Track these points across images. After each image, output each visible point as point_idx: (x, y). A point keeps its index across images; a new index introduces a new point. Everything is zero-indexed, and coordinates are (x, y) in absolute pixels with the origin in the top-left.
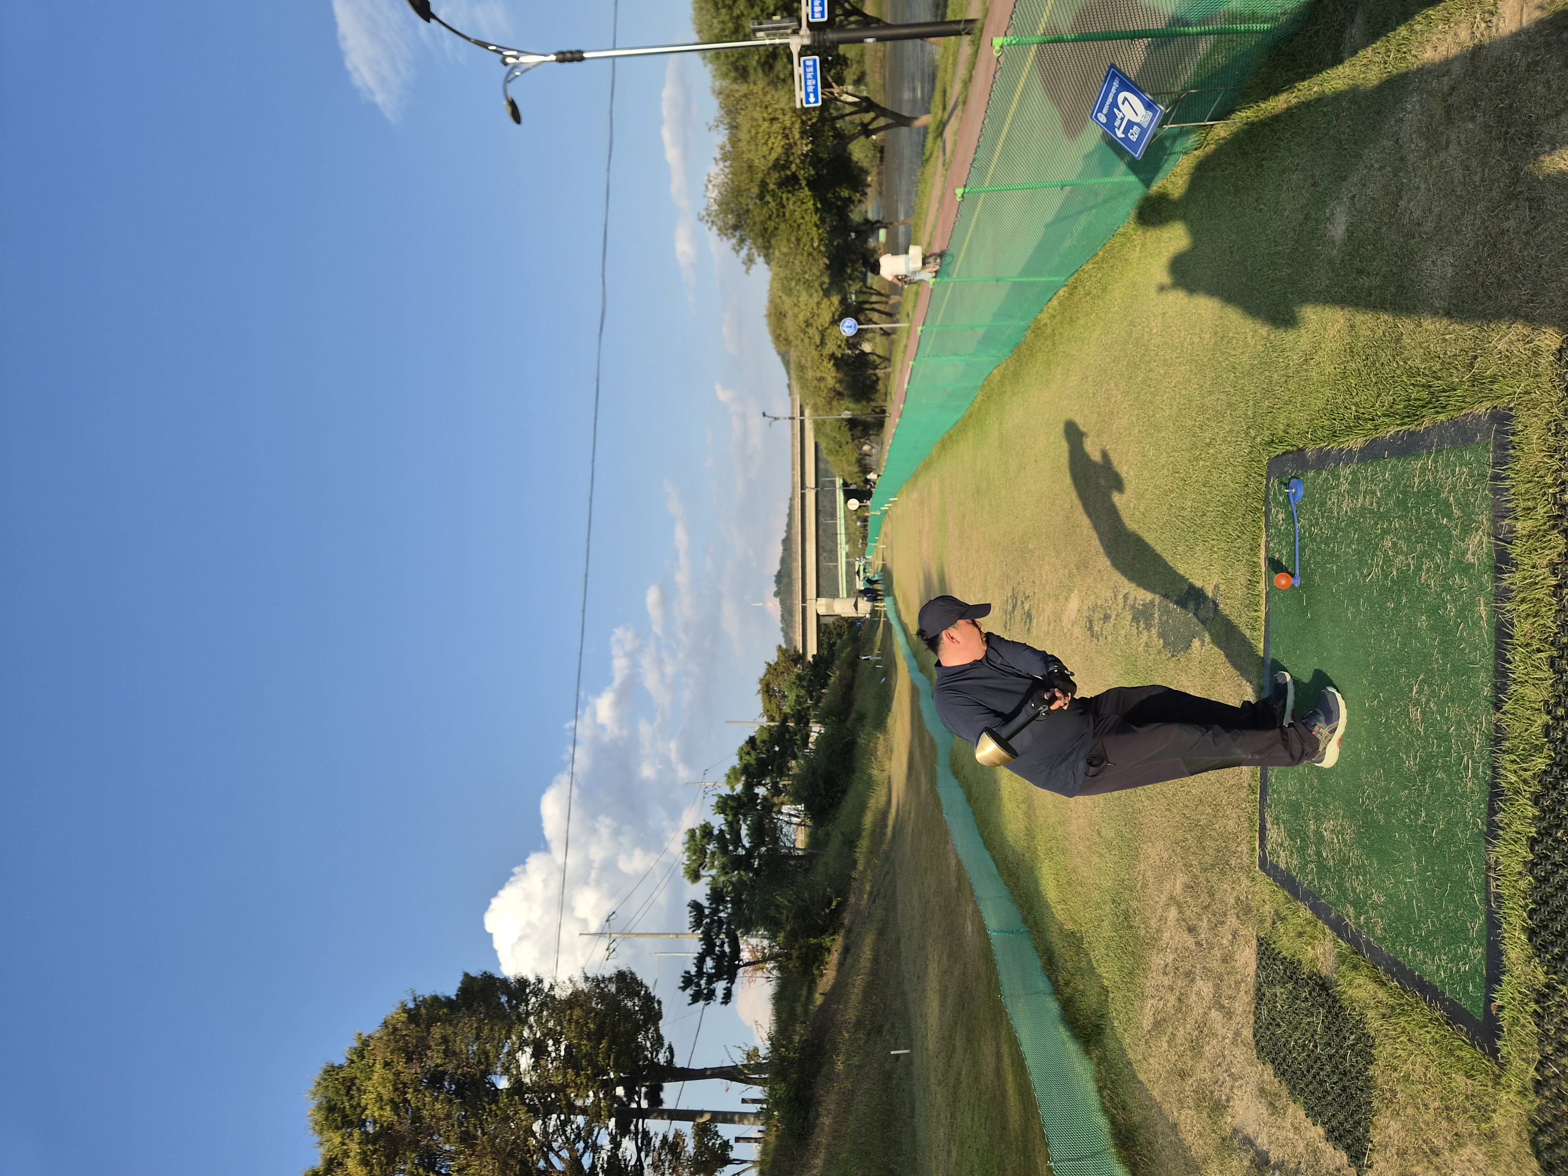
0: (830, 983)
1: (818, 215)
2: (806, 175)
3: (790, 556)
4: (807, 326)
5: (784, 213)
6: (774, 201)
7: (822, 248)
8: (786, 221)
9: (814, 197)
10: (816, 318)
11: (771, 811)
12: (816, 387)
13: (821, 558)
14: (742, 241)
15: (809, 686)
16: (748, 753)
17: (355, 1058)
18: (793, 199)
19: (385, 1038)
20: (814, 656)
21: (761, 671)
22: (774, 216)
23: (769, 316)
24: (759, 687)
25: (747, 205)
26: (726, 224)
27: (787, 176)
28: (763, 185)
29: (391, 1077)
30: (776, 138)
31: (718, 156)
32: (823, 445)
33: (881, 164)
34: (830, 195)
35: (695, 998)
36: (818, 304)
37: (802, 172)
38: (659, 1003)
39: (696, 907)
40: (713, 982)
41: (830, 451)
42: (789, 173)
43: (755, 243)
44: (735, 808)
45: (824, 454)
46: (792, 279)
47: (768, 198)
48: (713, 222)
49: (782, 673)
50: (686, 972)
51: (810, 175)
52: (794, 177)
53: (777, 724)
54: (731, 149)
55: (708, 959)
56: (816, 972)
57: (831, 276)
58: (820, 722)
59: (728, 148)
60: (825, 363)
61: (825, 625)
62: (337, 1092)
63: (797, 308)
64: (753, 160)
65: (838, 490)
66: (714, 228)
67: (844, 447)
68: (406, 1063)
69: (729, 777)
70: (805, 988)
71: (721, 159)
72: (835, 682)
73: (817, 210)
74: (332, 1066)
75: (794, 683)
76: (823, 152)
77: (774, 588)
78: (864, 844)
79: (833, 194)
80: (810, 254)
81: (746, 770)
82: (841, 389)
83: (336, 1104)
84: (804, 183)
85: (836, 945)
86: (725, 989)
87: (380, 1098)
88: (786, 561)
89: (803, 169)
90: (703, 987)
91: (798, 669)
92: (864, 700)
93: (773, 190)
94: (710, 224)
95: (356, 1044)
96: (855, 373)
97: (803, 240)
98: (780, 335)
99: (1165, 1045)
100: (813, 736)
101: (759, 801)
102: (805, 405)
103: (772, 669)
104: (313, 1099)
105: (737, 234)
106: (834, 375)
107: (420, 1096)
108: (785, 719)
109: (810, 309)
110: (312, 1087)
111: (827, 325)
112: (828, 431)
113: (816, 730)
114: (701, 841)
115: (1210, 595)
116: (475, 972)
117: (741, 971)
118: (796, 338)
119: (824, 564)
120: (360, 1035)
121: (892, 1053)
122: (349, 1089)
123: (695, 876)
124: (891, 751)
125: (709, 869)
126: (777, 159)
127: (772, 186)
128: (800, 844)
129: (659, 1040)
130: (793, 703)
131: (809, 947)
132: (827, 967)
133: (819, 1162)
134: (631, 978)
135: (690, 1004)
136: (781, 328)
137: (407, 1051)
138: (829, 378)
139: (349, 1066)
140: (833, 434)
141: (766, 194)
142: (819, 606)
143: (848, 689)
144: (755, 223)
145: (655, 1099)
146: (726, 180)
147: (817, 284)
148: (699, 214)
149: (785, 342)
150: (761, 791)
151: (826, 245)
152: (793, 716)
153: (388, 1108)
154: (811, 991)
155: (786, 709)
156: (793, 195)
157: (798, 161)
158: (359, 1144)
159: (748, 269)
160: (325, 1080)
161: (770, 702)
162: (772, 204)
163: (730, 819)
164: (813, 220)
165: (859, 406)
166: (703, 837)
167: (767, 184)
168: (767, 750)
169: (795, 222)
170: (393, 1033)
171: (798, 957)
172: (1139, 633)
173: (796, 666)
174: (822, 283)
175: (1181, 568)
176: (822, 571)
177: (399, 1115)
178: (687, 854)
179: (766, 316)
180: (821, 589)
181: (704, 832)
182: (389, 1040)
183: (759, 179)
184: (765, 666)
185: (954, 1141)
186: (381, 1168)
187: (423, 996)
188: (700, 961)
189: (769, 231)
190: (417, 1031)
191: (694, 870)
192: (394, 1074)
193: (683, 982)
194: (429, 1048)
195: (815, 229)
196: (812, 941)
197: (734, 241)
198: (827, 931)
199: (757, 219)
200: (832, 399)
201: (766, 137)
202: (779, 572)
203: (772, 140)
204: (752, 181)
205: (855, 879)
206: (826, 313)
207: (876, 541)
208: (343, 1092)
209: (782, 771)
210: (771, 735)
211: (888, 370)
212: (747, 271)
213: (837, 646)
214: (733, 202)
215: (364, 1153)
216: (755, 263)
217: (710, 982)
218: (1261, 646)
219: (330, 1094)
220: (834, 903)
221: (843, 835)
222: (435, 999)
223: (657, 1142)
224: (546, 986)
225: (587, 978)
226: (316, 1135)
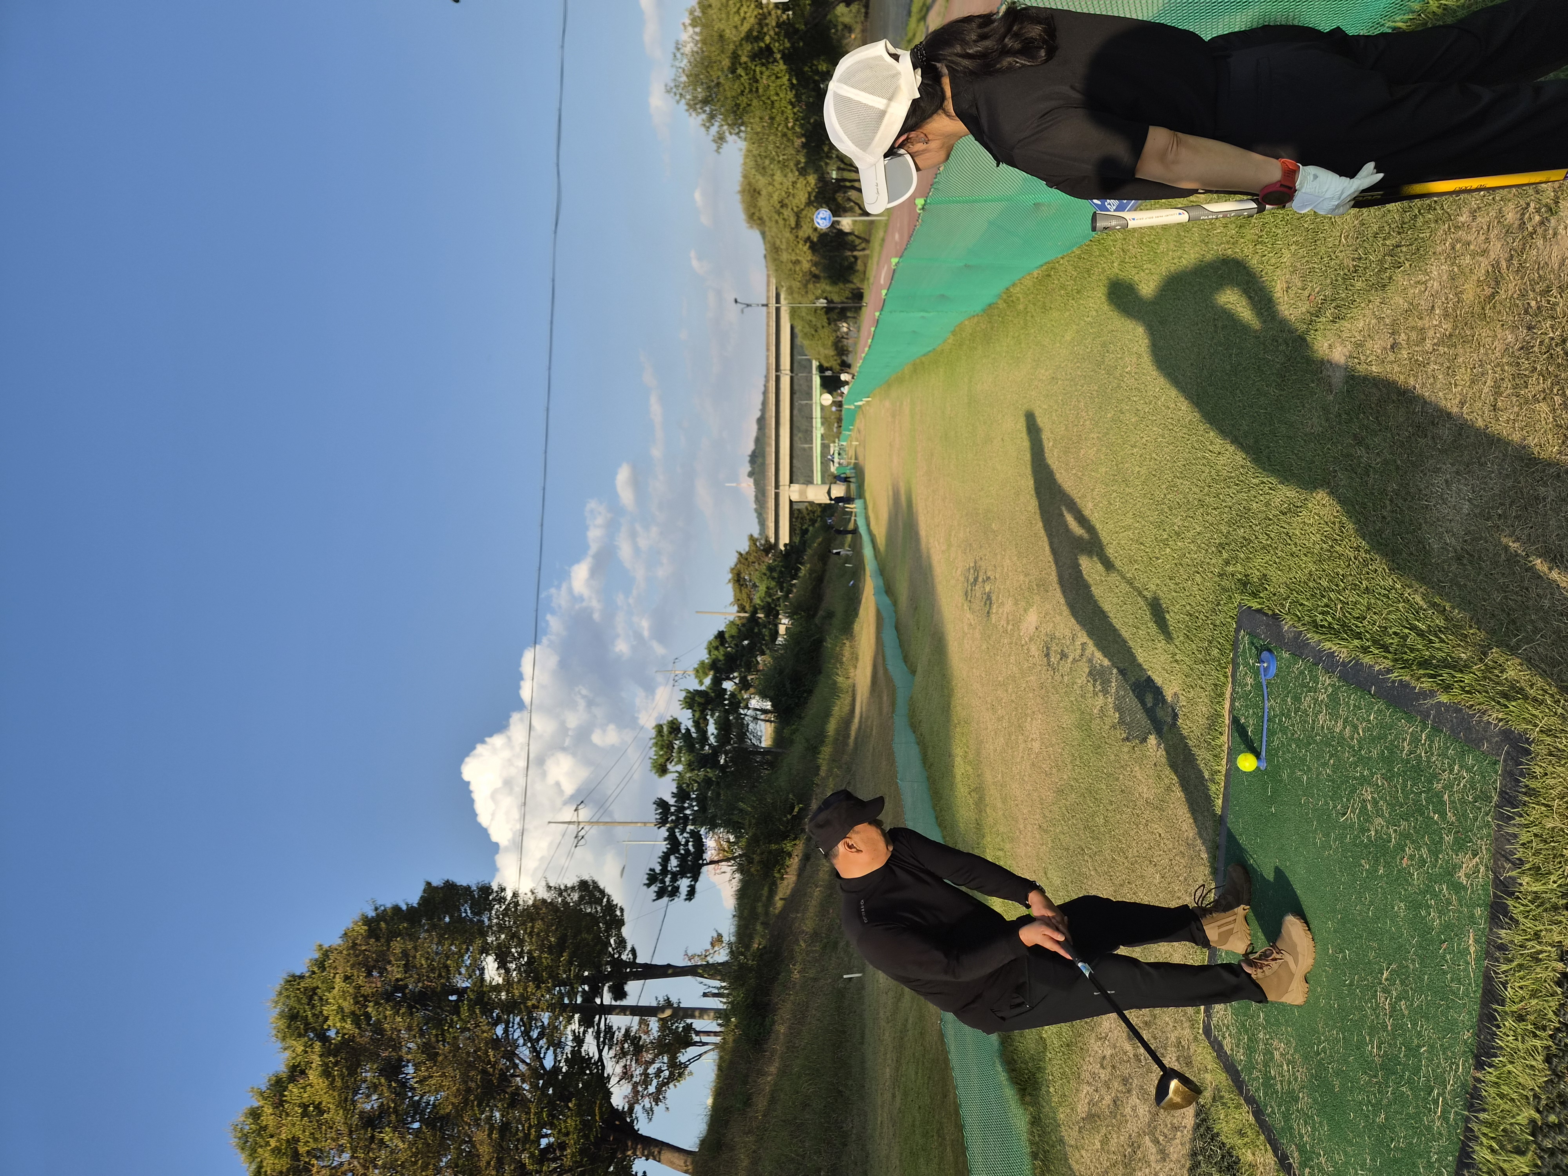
0: (790, 887)
1: (794, 92)
2: (781, 48)
3: (764, 434)
4: (782, 207)
5: (757, 89)
6: (747, 74)
7: (798, 129)
8: (759, 97)
9: (790, 71)
10: (791, 198)
11: (739, 707)
12: (791, 270)
13: (796, 439)
14: (712, 117)
15: (779, 578)
16: (717, 648)
17: (316, 969)
18: (767, 73)
19: (345, 952)
20: (785, 545)
21: (732, 560)
22: (747, 91)
23: (742, 192)
24: (730, 576)
25: (718, 78)
26: (695, 98)
27: (761, 48)
28: (735, 57)
29: (351, 990)
30: (748, 7)
31: (688, 21)
32: (797, 330)
33: (866, 21)
34: (806, 69)
35: (660, 895)
36: (794, 183)
37: (777, 44)
38: (622, 910)
39: (662, 804)
40: (677, 880)
41: (806, 334)
42: (762, 45)
43: (725, 120)
44: (702, 704)
45: (799, 340)
46: (766, 157)
47: (740, 71)
48: (681, 94)
49: (754, 562)
50: (651, 870)
51: (785, 48)
52: (769, 49)
53: (747, 615)
54: (700, 15)
55: (672, 857)
56: (777, 875)
57: (807, 156)
58: (790, 617)
59: (698, 13)
60: (800, 246)
61: (799, 510)
62: (299, 1001)
63: (771, 187)
64: (724, 30)
65: (814, 377)
66: (683, 101)
67: (821, 332)
68: (366, 977)
69: (697, 671)
70: (766, 889)
71: (690, 24)
72: (805, 575)
73: (792, 86)
74: (294, 976)
75: (765, 574)
76: (800, 23)
77: (748, 468)
78: (826, 751)
79: (811, 67)
80: (784, 135)
81: (714, 665)
82: (817, 272)
83: (298, 1012)
84: (778, 56)
85: (796, 850)
86: (689, 887)
87: (341, 1009)
88: (760, 441)
89: (778, 41)
90: (667, 884)
91: (769, 560)
92: (833, 599)
93: (745, 63)
94: (678, 97)
95: (317, 955)
96: (831, 254)
97: (778, 119)
98: (754, 214)
99: (1098, 1145)
100: (782, 629)
101: (727, 696)
102: (780, 288)
103: (743, 559)
104: (275, 1007)
105: (707, 109)
106: (809, 258)
107: (381, 1009)
108: (755, 612)
109: (785, 189)
110: (273, 995)
111: (802, 207)
112: (804, 314)
113: (784, 624)
114: (668, 737)
115: (1169, 699)
116: (437, 882)
117: (705, 869)
118: (770, 219)
119: (798, 445)
120: (320, 946)
121: (845, 976)
122: (311, 998)
123: (662, 770)
124: (857, 659)
125: (676, 764)
126: (750, 31)
127: (744, 59)
128: (766, 742)
129: (622, 943)
130: (763, 595)
131: (770, 852)
132: (788, 870)
133: (773, 1069)
134: (594, 887)
135: (654, 900)
136: (755, 206)
137: (367, 966)
138: (805, 262)
139: (310, 977)
140: (809, 318)
141: (738, 66)
142: (792, 493)
143: (818, 581)
144: (726, 98)
145: (619, 993)
146: (695, 49)
147: (792, 164)
148: (666, 86)
149: (759, 222)
150: (728, 685)
151: (802, 126)
152: (763, 608)
153: (349, 1021)
154: (772, 892)
155: (757, 601)
156: (767, 69)
157: (772, 33)
158: (321, 1056)
159: (719, 148)
160: (287, 989)
161: (741, 591)
162: (745, 78)
163: (697, 715)
164: (788, 97)
165: (835, 289)
166: (670, 733)
167: (739, 56)
168: (736, 645)
169: (769, 98)
170: (353, 947)
171: (760, 862)
172: (1095, 694)
173: (767, 555)
174: (798, 162)
175: (1141, 656)
176: (796, 452)
177: (360, 1028)
178: (654, 749)
179: (739, 192)
180: (794, 469)
181: (672, 728)
182: (349, 955)
183: (731, 51)
184: (737, 555)
185: (899, 1087)
186: (343, 1079)
187: (384, 905)
188: (665, 859)
189: (741, 107)
190: (377, 946)
191: (661, 765)
192: (355, 988)
193: (648, 879)
194: (389, 962)
195: (790, 107)
196: (774, 847)
197: (704, 116)
198: (788, 836)
199: (729, 94)
200: (808, 282)
201: (738, 5)
202: (754, 452)
203: (744, 9)
204: (723, 52)
205: (817, 785)
206: (802, 193)
207: (850, 430)
208: (305, 1000)
209: (750, 666)
210: (739, 630)
211: (867, 252)
212: (718, 150)
213: (809, 534)
214: (702, 73)
215: (325, 1065)
216: (726, 142)
217: (674, 879)
218: (1220, 802)
219: (292, 1002)
220: (796, 810)
221: (807, 740)
222: (397, 909)
223: (619, 1035)
224: (509, 895)
225: (549, 888)
226: (279, 1042)
